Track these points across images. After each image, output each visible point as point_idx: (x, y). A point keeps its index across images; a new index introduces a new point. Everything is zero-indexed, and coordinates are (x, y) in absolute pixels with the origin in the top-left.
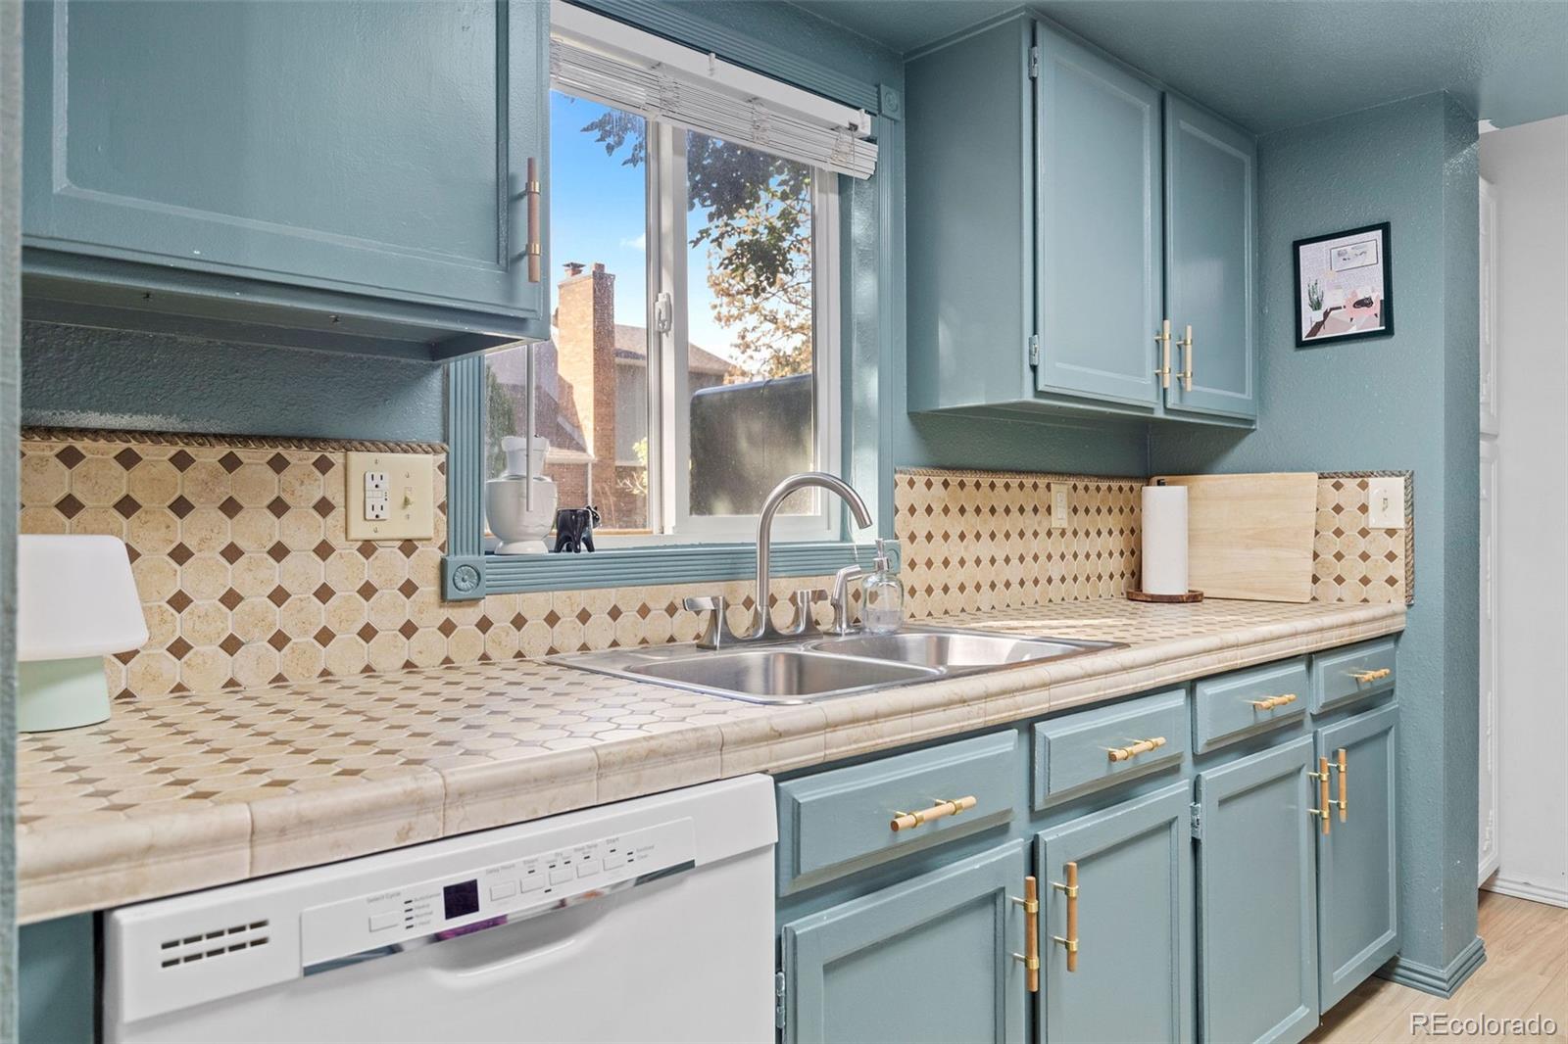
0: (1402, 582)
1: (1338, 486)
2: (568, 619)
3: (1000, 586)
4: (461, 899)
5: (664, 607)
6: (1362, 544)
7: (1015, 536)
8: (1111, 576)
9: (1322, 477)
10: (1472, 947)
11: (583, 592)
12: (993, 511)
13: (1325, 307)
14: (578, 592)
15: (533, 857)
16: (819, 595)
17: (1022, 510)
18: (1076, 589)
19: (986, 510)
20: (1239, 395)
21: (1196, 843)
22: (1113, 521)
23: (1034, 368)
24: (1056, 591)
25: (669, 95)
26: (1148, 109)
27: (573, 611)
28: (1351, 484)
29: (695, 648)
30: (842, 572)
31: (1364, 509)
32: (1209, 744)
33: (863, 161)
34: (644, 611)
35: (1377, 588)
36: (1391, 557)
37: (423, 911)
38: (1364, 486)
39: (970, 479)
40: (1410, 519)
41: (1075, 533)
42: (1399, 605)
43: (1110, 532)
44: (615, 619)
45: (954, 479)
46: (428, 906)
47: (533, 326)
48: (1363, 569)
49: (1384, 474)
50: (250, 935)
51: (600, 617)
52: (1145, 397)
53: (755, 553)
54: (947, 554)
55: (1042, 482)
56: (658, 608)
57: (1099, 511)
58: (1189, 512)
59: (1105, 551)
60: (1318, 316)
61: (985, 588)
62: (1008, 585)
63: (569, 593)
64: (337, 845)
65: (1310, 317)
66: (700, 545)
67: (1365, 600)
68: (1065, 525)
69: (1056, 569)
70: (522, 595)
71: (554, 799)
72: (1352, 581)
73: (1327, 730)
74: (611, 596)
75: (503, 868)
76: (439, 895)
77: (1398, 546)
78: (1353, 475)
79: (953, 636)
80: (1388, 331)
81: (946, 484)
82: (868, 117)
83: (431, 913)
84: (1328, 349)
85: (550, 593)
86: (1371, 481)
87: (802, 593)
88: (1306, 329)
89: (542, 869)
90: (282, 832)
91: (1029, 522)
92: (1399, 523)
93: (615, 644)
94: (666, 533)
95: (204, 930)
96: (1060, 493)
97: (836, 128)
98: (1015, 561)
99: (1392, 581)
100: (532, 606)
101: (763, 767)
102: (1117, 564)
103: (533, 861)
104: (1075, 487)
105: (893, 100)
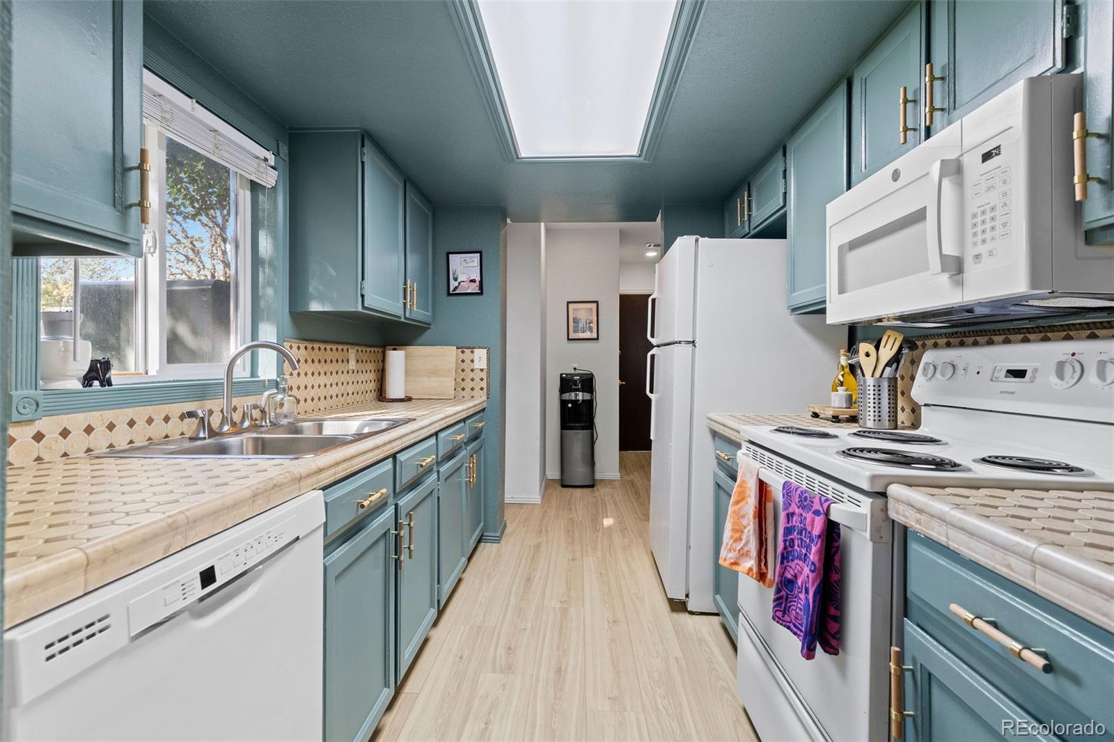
0: (485, 389)
1: (463, 352)
2: (100, 429)
3: (328, 398)
4: (208, 577)
5: (163, 418)
6: (472, 375)
7: (334, 373)
8: (371, 391)
9: (457, 348)
10: (503, 523)
11: (111, 412)
12: (326, 361)
13: (459, 280)
14: (107, 411)
15: (236, 548)
16: (255, 407)
17: (337, 361)
18: (357, 397)
19: (323, 361)
20: (426, 313)
21: (438, 497)
22: (371, 366)
23: (363, 296)
24: (350, 399)
25: (167, 116)
26: (401, 185)
27: (104, 424)
28: (468, 351)
29: (188, 440)
30: (266, 393)
31: (472, 361)
32: (442, 457)
33: (270, 178)
34: (150, 421)
35: (477, 392)
36: (482, 379)
37: (190, 588)
38: (472, 352)
39: (316, 346)
40: (488, 365)
41: (358, 372)
42: (485, 398)
43: (371, 371)
44: (131, 427)
45: (309, 346)
46: (192, 585)
47: (132, 248)
48: (471, 384)
49: (480, 348)
50: (98, 626)
51: (122, 427)
52: (400, 312)
53: (223, 384)
54: (306, 383)
55: (345, 348)
56: (158, 419)
57: (366, 361)
58: (406, 363)
59: (368, 380)
60: (456, 284)
61: (322, 399)
62: (331, 397)
63: (102, 412)
64: (133, 563)
65: (453, 284)
66: (174, 381)
67: (473, 397)
68: (354, 368)
69: (350, 389)
70: (67, 416)
71: (235, 517)
72: (468, 389)
73: (469, 448)
74: (130, 413)
75: (225, 556)
76: (197, 577)
77: (484, 375)
78: (469, 348)
79: (325, 422)
80: (481, 293)
81: (306, 348)
82: (273, 156)
83: (194, 588)
84: (460, 297)
85: (88, 413)
86: (475, 350)
87: (247, 406)
88: (452, 289)
89: (242, 552)
90: (104, 560)
91: (340, 367)
92: (485, 366)
93: (131, 442)
94: (149, 374)
95: (69, 632)
96: (352, 353)
97: (257, 158)
98: (334, 386)
99: (482, 389)
100: (77, 421)
101: (314, 488)
102: (372, 386)
103: (237, 550)
104: (358, 350)
105: (284, 150)
